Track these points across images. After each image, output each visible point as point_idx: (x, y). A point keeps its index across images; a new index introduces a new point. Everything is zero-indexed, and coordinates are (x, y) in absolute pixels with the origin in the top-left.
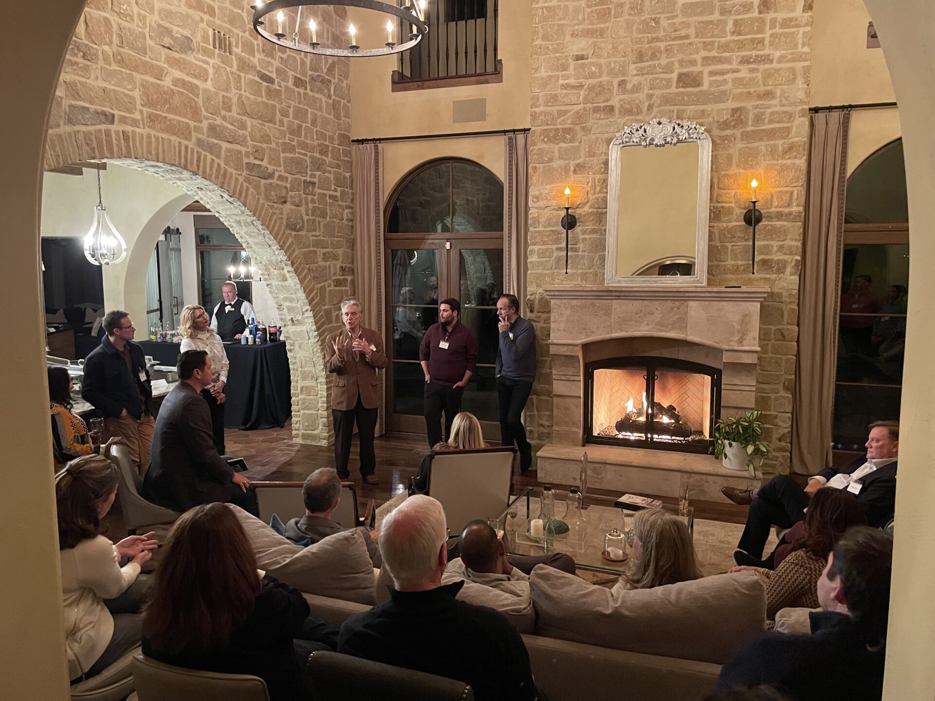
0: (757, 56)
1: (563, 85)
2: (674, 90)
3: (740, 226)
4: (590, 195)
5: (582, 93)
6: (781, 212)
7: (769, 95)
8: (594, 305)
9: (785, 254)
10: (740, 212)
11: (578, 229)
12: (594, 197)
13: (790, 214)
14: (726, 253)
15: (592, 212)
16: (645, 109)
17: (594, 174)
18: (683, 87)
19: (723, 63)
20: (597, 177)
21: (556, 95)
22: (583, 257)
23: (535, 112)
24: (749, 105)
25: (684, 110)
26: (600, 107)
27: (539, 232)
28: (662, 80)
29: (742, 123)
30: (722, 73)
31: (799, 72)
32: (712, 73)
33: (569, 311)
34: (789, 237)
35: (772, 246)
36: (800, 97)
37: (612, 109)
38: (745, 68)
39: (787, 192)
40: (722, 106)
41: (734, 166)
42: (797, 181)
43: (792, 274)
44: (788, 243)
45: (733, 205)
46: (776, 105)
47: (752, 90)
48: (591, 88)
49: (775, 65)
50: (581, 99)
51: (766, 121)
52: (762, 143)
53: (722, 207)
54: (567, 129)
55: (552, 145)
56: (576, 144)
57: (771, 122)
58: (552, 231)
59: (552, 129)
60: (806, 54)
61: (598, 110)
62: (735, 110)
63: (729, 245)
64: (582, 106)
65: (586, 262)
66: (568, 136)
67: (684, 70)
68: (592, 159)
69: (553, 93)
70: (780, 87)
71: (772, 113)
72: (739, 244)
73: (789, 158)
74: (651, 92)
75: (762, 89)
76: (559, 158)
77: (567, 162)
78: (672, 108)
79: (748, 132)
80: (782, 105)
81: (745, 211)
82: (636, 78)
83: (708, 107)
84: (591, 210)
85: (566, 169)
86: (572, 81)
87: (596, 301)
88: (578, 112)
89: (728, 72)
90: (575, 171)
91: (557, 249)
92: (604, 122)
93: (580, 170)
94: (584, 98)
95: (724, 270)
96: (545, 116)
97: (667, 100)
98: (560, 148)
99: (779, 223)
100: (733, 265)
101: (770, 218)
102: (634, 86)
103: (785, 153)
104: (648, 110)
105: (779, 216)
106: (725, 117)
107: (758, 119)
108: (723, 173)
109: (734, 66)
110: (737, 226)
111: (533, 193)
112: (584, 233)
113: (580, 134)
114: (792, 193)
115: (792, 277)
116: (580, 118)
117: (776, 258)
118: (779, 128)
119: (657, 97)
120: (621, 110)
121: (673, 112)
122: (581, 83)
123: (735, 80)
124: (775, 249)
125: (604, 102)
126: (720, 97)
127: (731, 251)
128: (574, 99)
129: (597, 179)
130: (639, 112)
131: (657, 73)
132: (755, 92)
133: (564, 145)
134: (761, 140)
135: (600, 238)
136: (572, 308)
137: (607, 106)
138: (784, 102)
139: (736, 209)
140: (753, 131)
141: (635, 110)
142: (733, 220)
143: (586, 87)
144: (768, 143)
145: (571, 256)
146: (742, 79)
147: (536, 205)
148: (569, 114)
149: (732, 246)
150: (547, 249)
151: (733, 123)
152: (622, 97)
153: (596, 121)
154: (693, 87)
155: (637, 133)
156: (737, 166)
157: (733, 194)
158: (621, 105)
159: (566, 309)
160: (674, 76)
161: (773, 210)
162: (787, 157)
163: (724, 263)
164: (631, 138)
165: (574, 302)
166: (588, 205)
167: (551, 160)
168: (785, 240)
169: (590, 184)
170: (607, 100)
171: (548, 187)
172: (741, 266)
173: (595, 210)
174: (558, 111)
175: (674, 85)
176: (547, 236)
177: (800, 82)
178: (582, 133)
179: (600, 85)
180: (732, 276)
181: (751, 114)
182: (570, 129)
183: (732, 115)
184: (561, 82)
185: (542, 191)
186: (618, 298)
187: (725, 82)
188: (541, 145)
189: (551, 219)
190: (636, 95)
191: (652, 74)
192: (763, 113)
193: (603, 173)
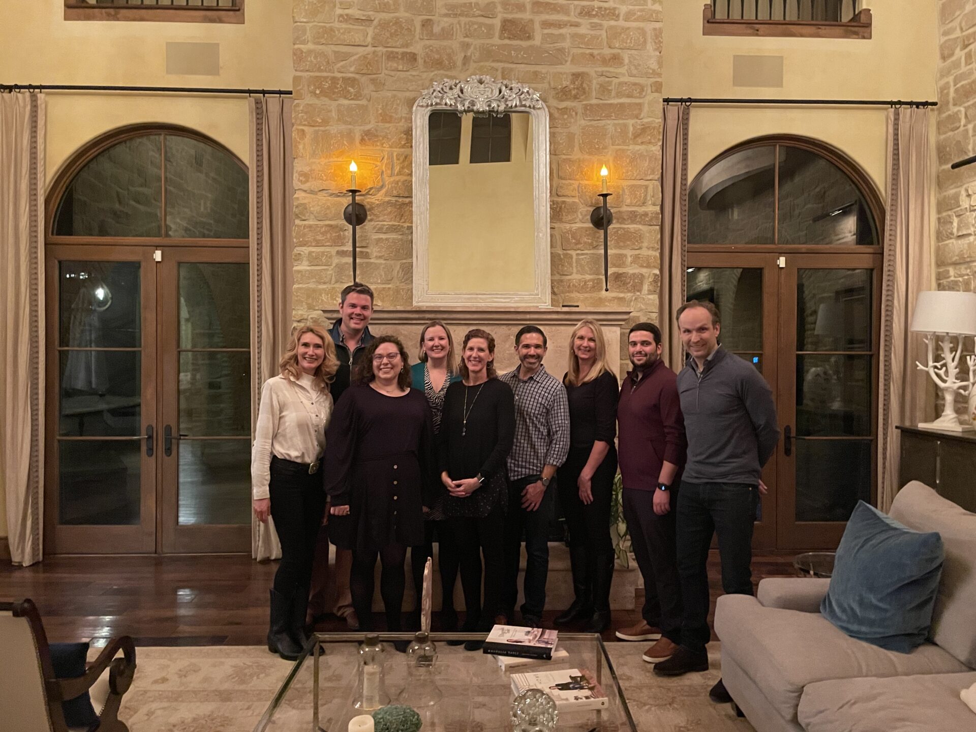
0: (600, 8)
1: (341, 16)
2: (496, 40)
3: (587, 229)
4: (385, 176)
5: (370, 31)
6: (634, 212)
7: (616, 59)
9: (642, 266)
10: (585, 211)
11: (368, 225)
12: (392, 179)
13: (646, 214)
14: (571, 264)
15: (388, 202)
16: (459, 63)
17: (391, 147)
18: (509, 38)
19: (558, 12)
20: (396, 151)
21: (332, 29)
22: (377, 266)
23: (302, 52)
24: (591, 70)
25: (511, 70)
26: (397, 53)
27: (310, 226)
28: (481, 25)
29: (584, 93)
30: (559, 25)
31: (650, 35)
32: (546, 24)
34: (645, 244)
35: (625, 256)
36: (652, 66)
37: (413, 58)
38: (585, 22)
39: (641, 186)
40: (560, 68)
41: (576, 149)
42: (653, 173)
43: (650, 292)
44: (645, 252)
45: (576, 200)
46: (624, 75)
47: (596, 52)
48: (384, 25)
49: (621, 23)
50: (369, 39)
51: (613, 93)
52: (609, 122)
53: (564, 202)
54: (349, 79)
55: (326, 101)
56: (363, 102)
57: (619, 95)
58: (331, 226)
59: (327, 77)
60: (657, 12)
61: (394, 57)
62: (576, 76)
63: (573, 253)
64: (370, 49)
65: (383, 274)
66: (351, 90)
67: (510, 16)
68: (387, 125)
69: (328, 25)
70: (630, 52)
71: (620, 84)
72: (586, 252)
73: (642, 143)
74: (467, 40)
75: (607, 52)
76: (339, 120)
77: (350, 127)
78: (493, 64)
79: (591, 105)
80: (631, 76)
81: (592, 209)
82: (445, 19)
83: (543, 69)
84: (387, 199)
85: (350, 136)
86: (354, 12)
87: (401, 327)
88: (365, 57)
89: (566, 25)
90: (362, 140)
91: (338, 252)
92: (402, 75)
93: (369, 139)
94: (373, 38)
95: (569, 286)
96: (316, 57)
97: (488, 54)
98: (339, 105)
99: (632, 227)
100: (580, 280)
101: (622, 220)
102: (443, 29)
103: (636, 136)
104: (464, 64)
105: (634, 217)
106: (565, 83)
107: (604, 89)
108: (564, 157)
109: (573, 19)
110: (582, 228)
111: (300, 169)
112: (380, 230)
113: (368, 90)
114: (647, 187)
115: (651, 297)
116: (368, 66)
117: (631, 272)
118: (630, 104)
119: (475, 48)
120: (427, 60)
121: (497, 70)
122: (369, 16)
123: (574, 36)
124: (629, 259)
125: (402, 46)
126: (557, 57)
127: (576, 262)
128: (358, 38)
129: (395, 154)
130: (452, 66)
131: (474, 16)
132: (599, 54)
133: (346, 102)
134: (608, 117)
135: (402, 240)
137: (407, 53)
138: (635, 72)
139: (581, 206)
140: (598, 105)
141: (447, 62)
142: (577, 220)
143: (375, 22)
144: (616, 122)
145: (361, 264)
146: (582, 36)
147: (306, 186)
148: (353, 58)
149: (578, 254)
150: (323, 253)
151: (573, 92)
152: (428, 42)
153: (393, 73)
154: (521, 39)
155: (450, 94)
156: (581, 149)
157: (576, 186)
158: (427, 54)
160: (497, 22)
161: (624, 209)
162: (640, 141)
163: (569, 277)
164: (442, 98)
166: (384, 191)
167: (325, 122)
168: (640, 248)
169: (385, 161)
170: (407, 46)
171: (323, 161)
172: (589, 281)
173: (394, 199)
174: (335, 52)
175: (497, 34)
176: (324, 234)
177: (650, 47)
178: (372, 87)
179: (397, 22)
180: (578, 295)
181: (594, 82)
182: (354, 80)
183: (573, 82)
184: (339, 11)
185: (314, 167)
187: (562, 37)
188: (309, 100)
189: (328, 208)
190: (445, 43)
191: (467, 16)
192: (610, 83)
193: (403, 146)
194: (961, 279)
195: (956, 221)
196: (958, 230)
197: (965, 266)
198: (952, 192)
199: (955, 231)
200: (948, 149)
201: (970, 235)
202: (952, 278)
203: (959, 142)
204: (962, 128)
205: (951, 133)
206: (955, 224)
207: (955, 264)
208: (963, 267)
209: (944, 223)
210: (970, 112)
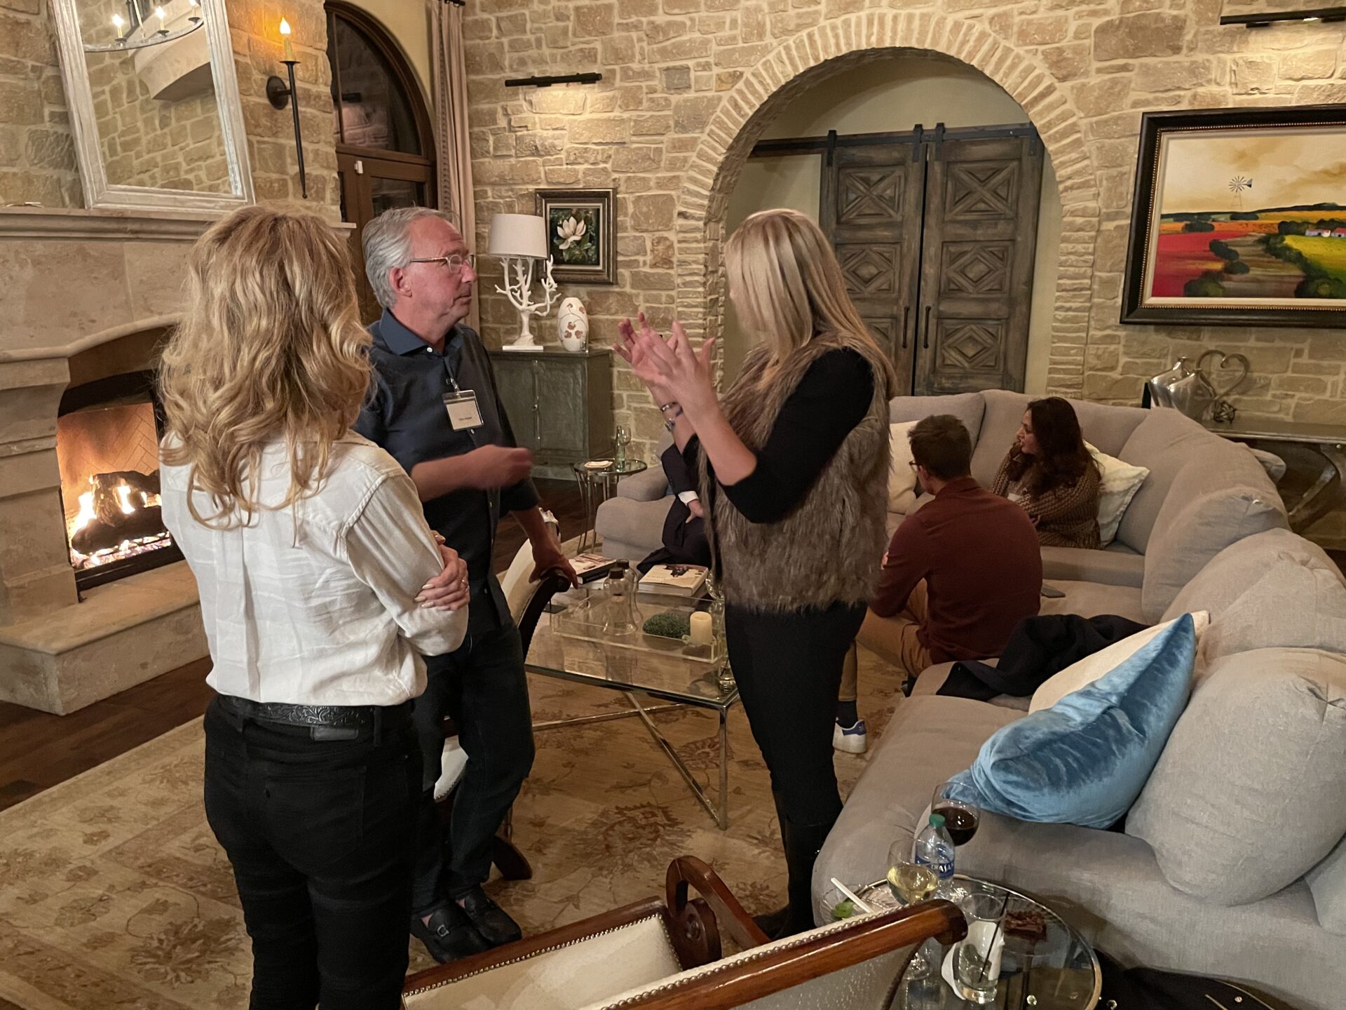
3: (265, 106)
6: (309, 90)
8: (85, 256)
9: (323, 166)
10: (259, 79)
13: (318, 96)
33: (29, 273)
34: (323, 137)
39: (311, 55)
43: (333, 202)
44: (322, 148)
63: (254, 139)
72: (266, 139)
81: (265, 79)
87: (87, 244)
99: (310, 112)
105: (308, 98)
110: (259, 104)
114: (316, 60)
115: (332, 208)
117: (314, 173)
136: (36, 263)
139: (254, 72)
142: (253, 93)
149: (258, 143)
157: (246, 41)
159: (22, 265)
165: (39, 247)
168: (319, 142)
186: (136, 235)
194: (501, 201)
195: (491, 139)
196: (495, 149)
197: (507, 188)
198: (485, 106)
199: (491, 149)
200: (478, 58)
201: (510, 156)
202: (491, 199)
203: (491, 55)
204: (493, 40)
205: (478, 41)
206: (491, 142)
207: (493, 184)
208: (504, 188)
209: (478, 139)
210: (503, 24)
